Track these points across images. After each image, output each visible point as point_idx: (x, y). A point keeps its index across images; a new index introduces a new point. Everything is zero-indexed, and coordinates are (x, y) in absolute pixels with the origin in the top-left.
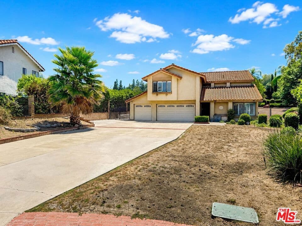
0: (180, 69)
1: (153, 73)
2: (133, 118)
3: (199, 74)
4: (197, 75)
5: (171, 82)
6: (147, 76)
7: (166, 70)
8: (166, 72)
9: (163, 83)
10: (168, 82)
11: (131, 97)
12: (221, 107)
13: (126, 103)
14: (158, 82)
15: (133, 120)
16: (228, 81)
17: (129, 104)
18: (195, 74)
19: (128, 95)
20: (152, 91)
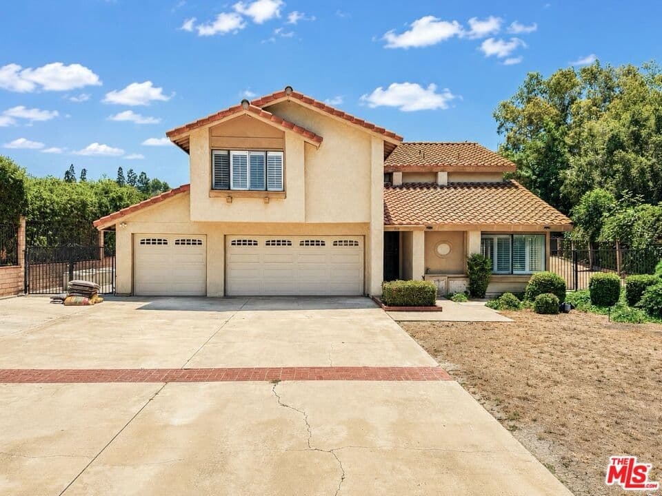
0: (317, 109)
1: (215, 116)
2: (129, 290)
3: (382, 131)
4: (375, 134)
5: (281, 154)
6: (190, 127)
7: (263, 109)
8: (265, 116)
9: (253, 158)
10: (270, 154)
11: (117, 208)
12: (443, 249)
13: (99, 228)
14: (232, 153)
15: (132, 295)
16: (443, 168)
17: (111, 233)
18: (369, 131)
19: (105, 200)
20: (208, 186)
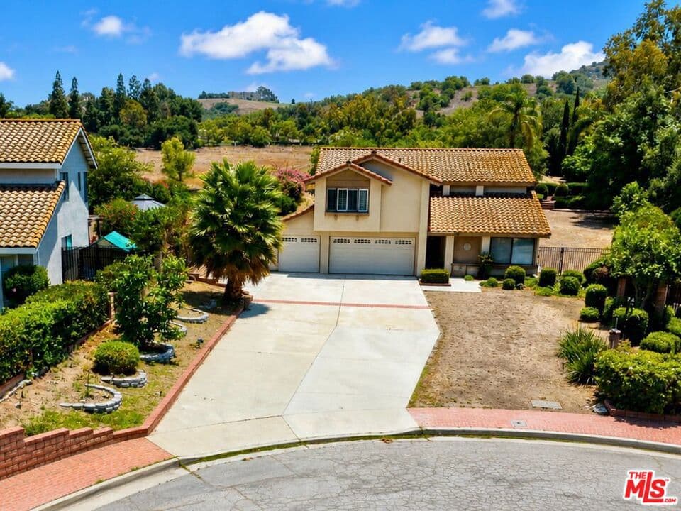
0: (389, 164)
3: (428, 178)
4: (425, 180)
5: (368, 189)
7: (359, 165)
8: (360, 170)
9: (349, 191)
10: (360, 189)
12: (467, 247)
14: (338, 189)
15: (277, 271)
16: (480, 183)
20: (324, 210)
